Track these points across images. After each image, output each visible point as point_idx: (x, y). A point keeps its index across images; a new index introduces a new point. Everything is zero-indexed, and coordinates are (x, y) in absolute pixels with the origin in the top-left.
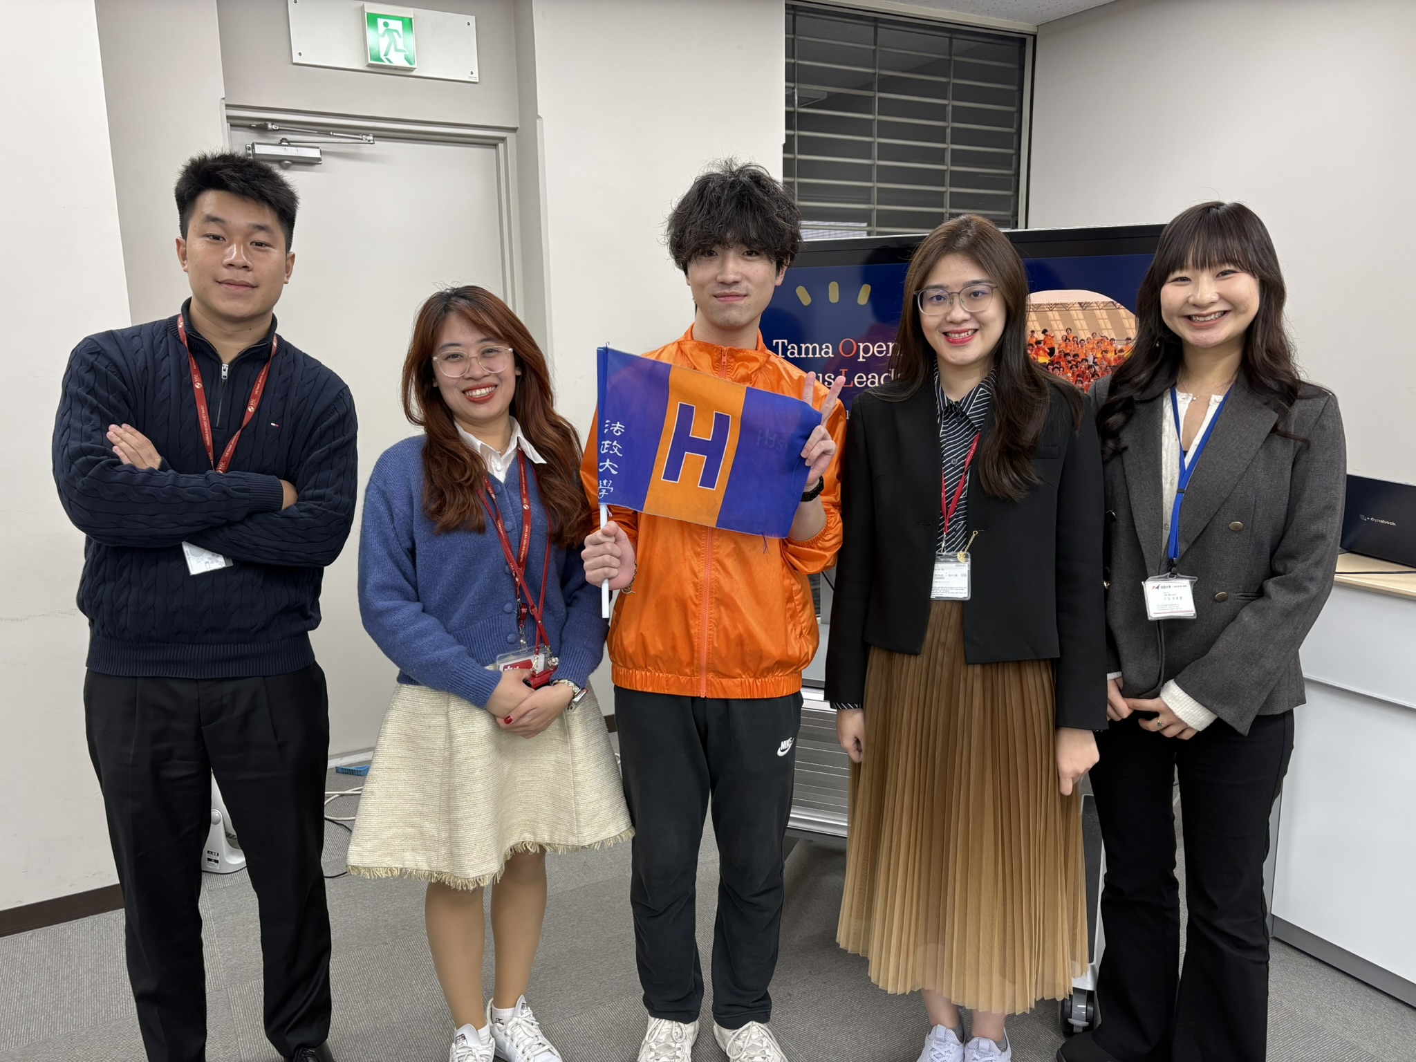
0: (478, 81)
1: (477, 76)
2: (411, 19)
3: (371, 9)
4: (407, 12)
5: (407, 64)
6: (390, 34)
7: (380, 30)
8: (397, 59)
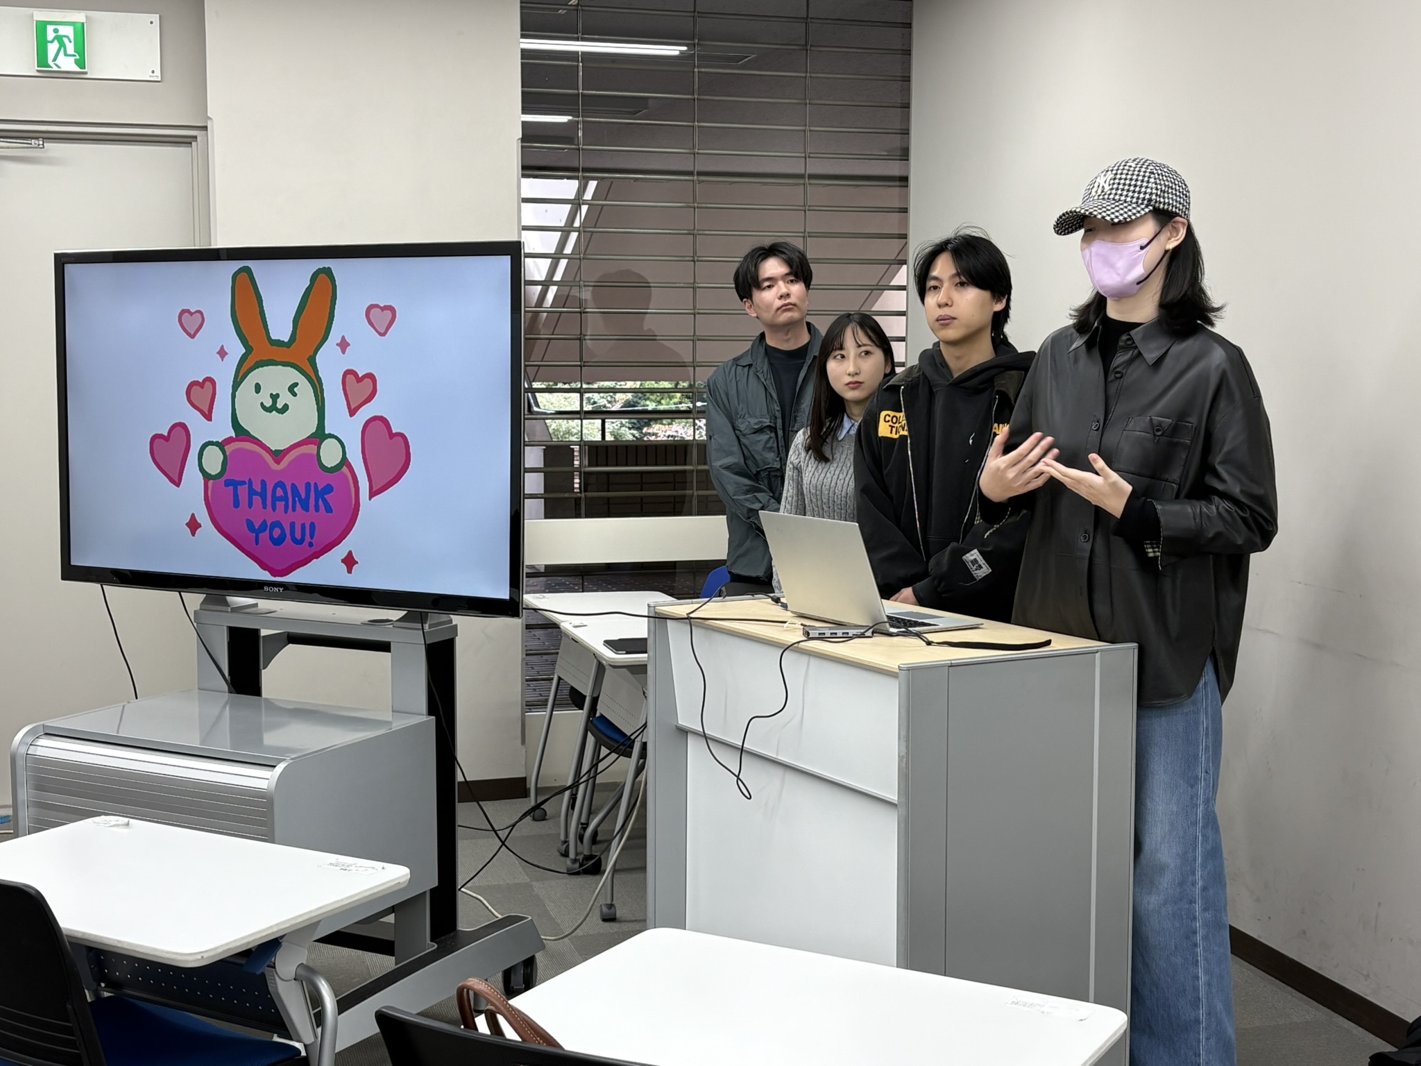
0: (159, 79)
1: (159, 75)
2: (83, 24)
3: (41, 15)
4: (79, 17)
5: (77, 69)
6: (59, 38)
7: (50, 35)
8: (67, 64)
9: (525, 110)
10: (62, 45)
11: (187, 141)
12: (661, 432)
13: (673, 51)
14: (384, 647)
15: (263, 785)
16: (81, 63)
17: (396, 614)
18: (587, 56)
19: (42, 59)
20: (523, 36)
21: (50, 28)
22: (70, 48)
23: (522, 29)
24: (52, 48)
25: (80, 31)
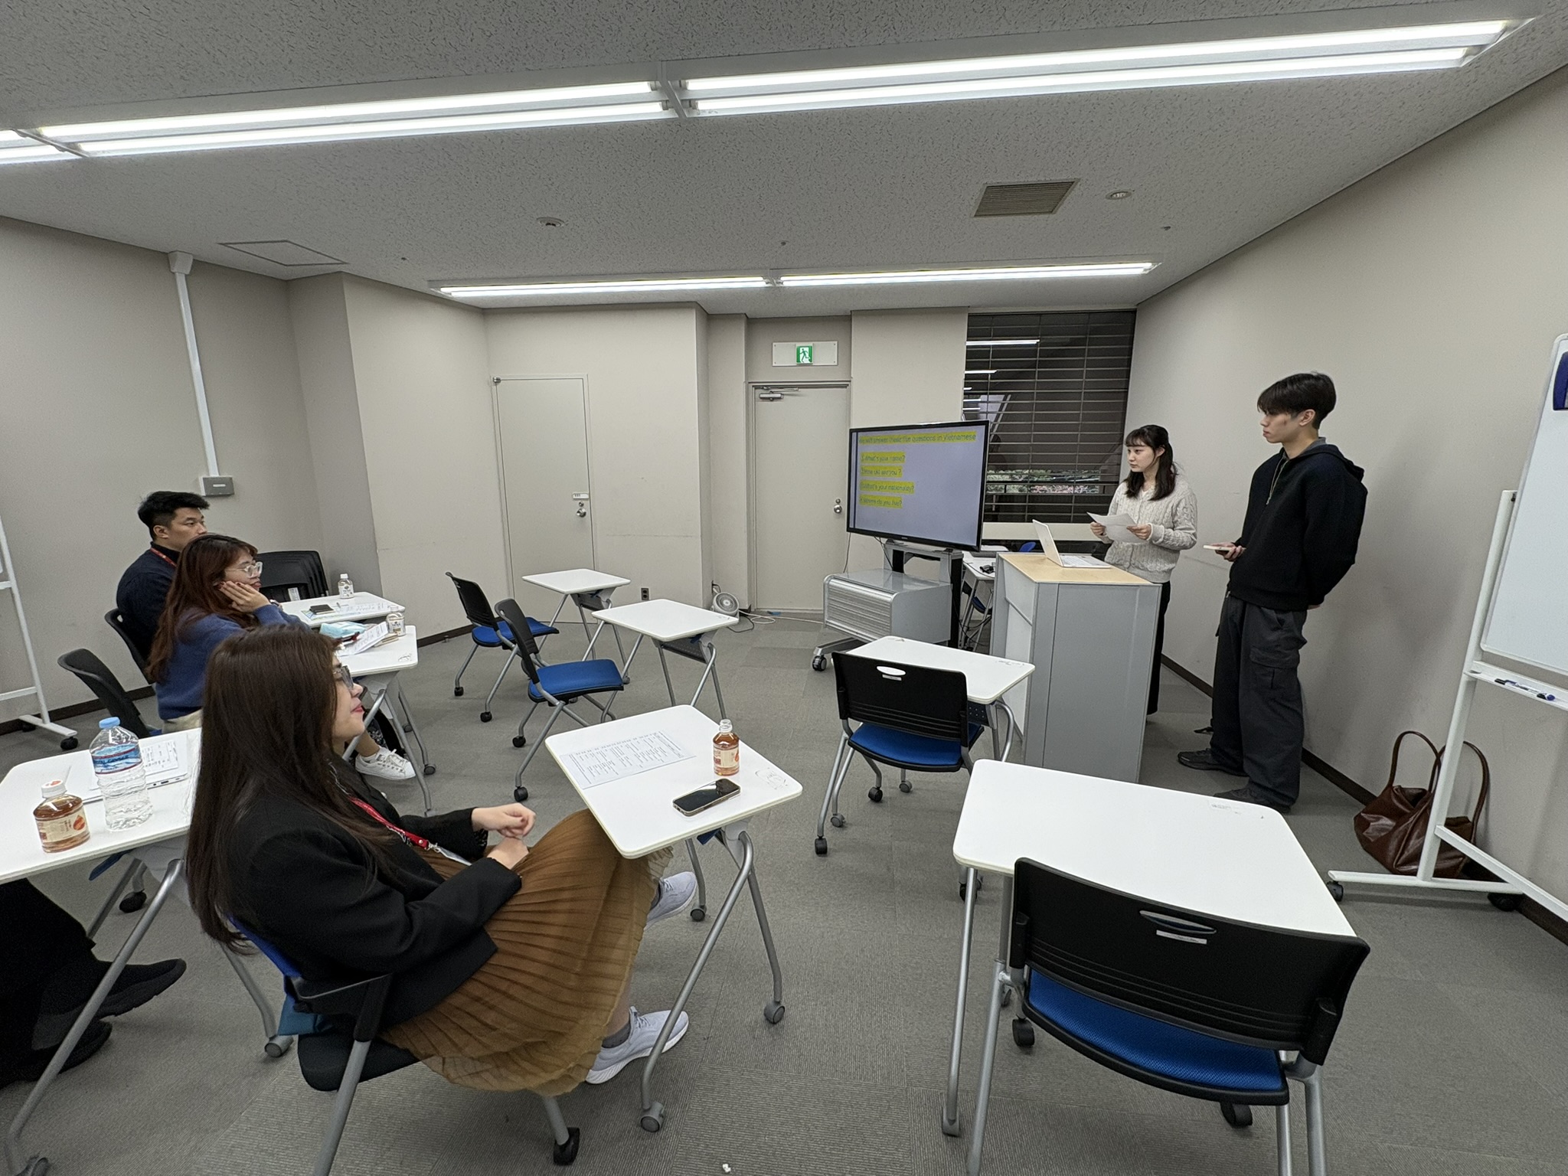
0: (836, 365)
1: (836, 363)
3: (798, 344)
4: (811, 344)
5: (809, 362)
6: (804, 352)
7: (801, 351)
8: (806, 361)
9: (967, 369)
10: (805, 354)
11: (845, 386)
12: (1038, 489)
13: (1034, 342)
14: (938, 559)
15: (889, 600)
16: (810, 360)
17: (943, 549)
18: (994, 346)
19: (798, 361)
20: (968, 340)
21: (801, 349)
22: (807, 355)
23: (968, 337)
24: (801, 356)
25: (811, 348)
